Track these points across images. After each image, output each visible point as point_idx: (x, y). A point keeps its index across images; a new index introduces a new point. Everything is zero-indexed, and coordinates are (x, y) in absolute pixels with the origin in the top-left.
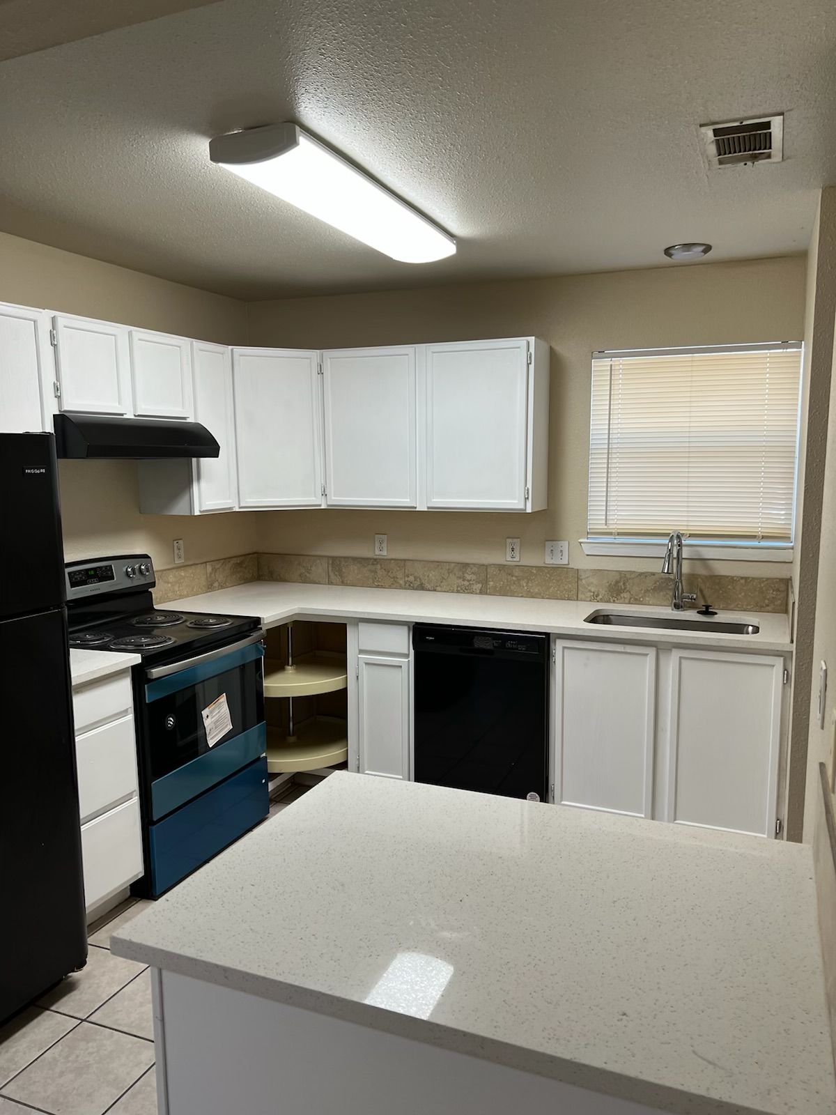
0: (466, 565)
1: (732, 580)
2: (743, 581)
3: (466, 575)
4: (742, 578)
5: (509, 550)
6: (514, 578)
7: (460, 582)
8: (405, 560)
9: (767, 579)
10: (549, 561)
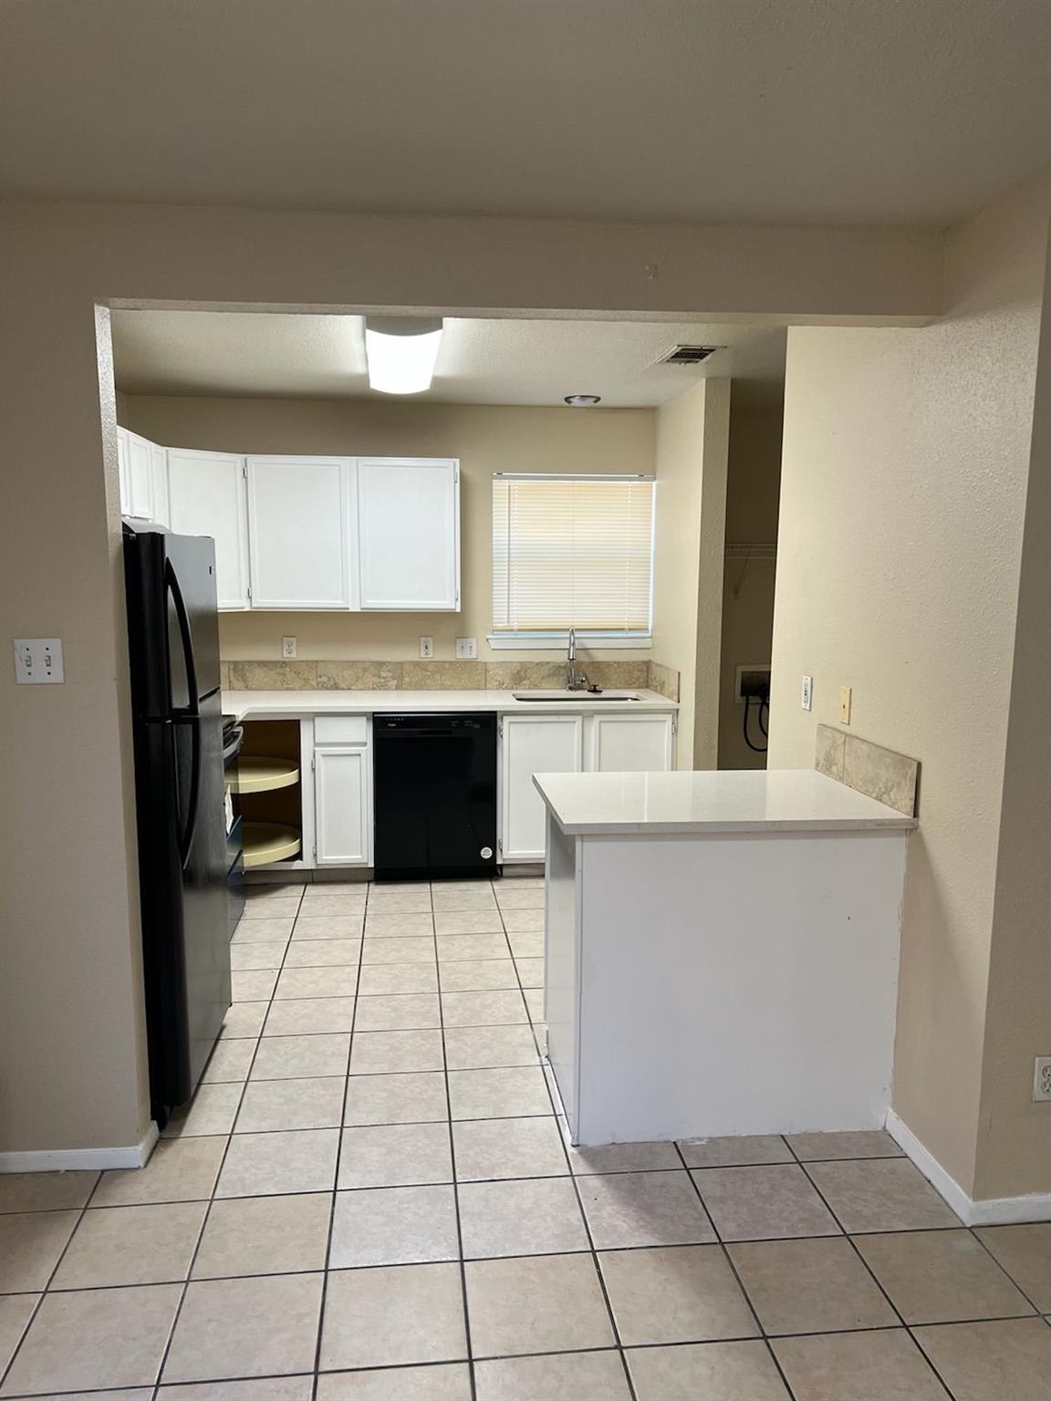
0: (381, 664)
1: (608, 664)
2: (616, 665)
3: (382, 673)
4: (615, 662)
5: (423, 648)
6: (429, 673)
7: (376, 680)
8: (316, 661)
9: (634, 662)
10: (460, 656)
